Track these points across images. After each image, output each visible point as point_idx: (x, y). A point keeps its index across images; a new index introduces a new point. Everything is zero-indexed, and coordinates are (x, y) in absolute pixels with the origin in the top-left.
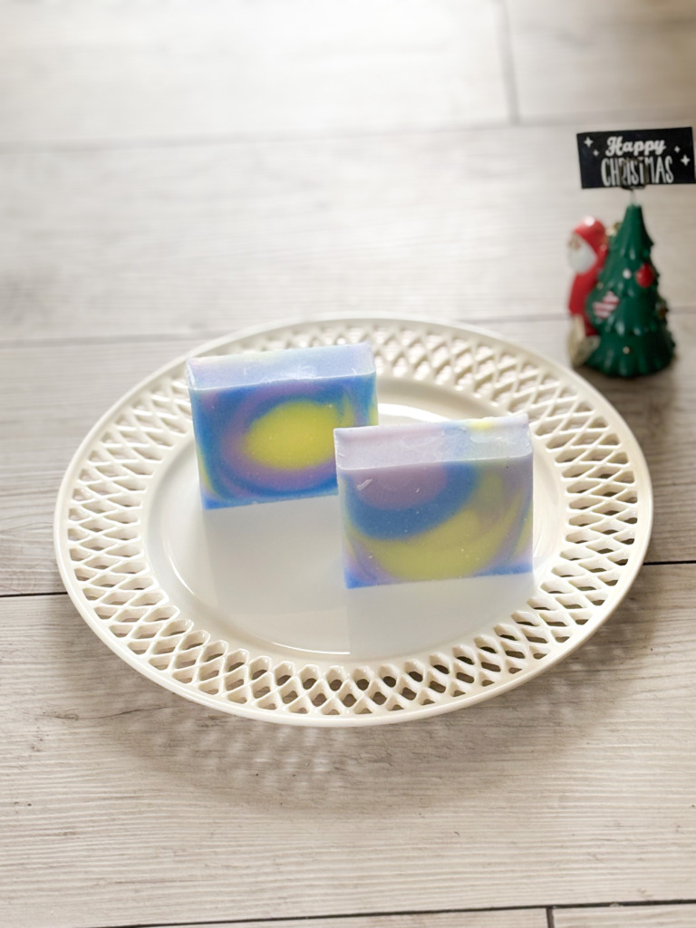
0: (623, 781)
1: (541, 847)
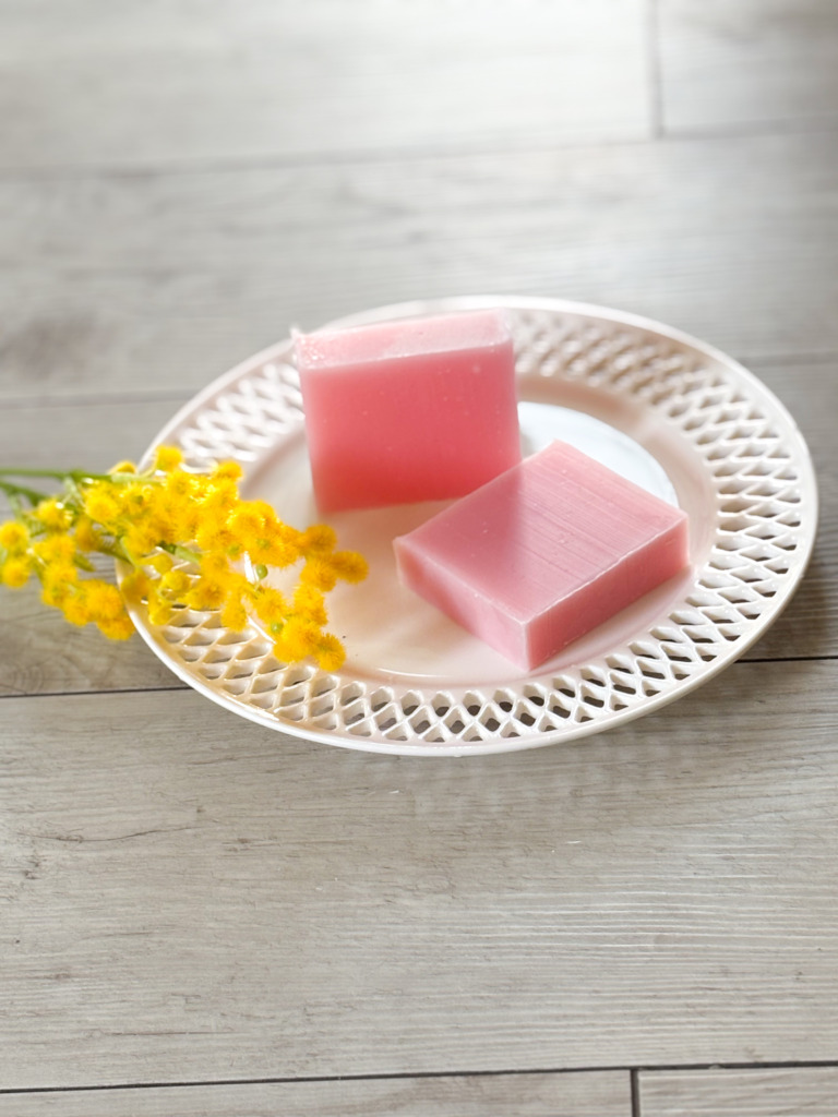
0: (736, 919)
1: (629, 997)
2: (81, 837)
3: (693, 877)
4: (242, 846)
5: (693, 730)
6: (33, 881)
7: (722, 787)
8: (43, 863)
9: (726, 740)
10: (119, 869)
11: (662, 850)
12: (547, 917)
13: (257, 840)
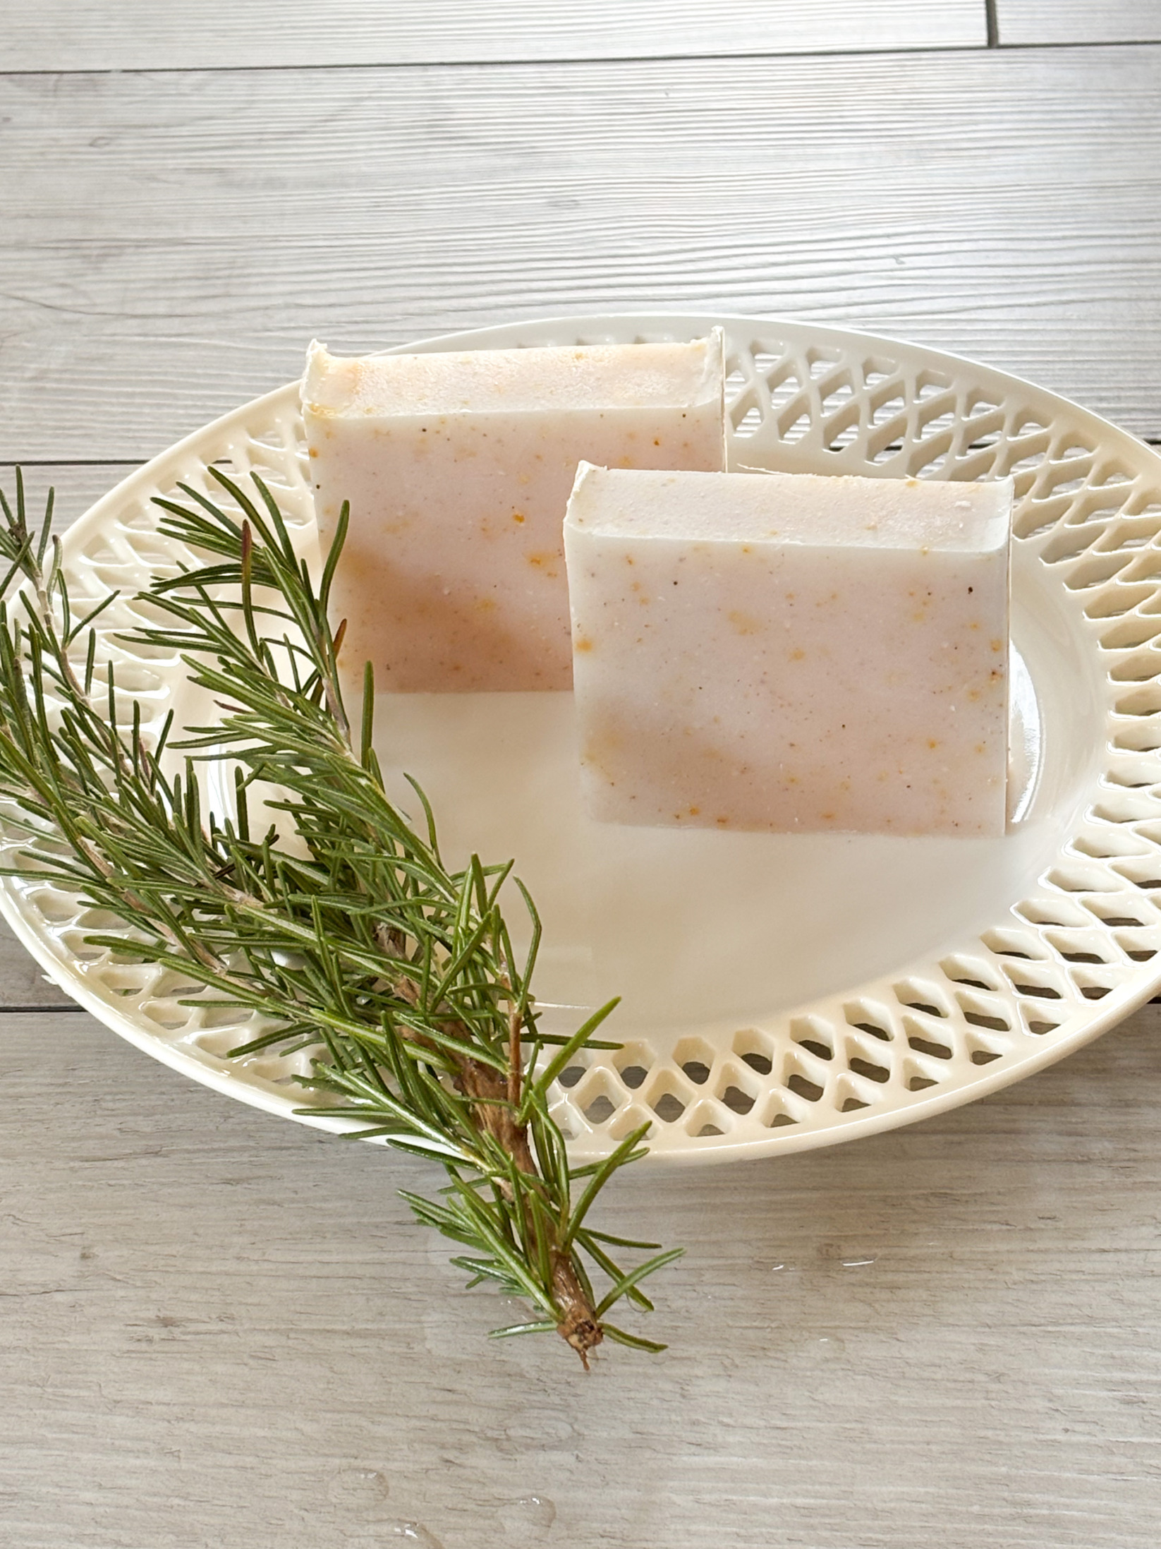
3: (1061, 1437)
4: (164, 1333)
5: (1060, 1134)
7: (1117, 1250)
9: (1125, 1155)
11: (998, 1377)
12: (767, 1510)
13: (197, 1321)
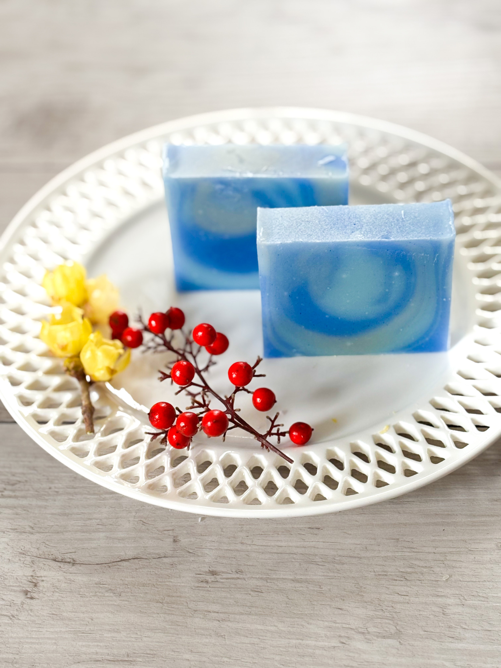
2: (74, 561)
6: (32, 601)
8: (41, 584)
10: (107, 594)
